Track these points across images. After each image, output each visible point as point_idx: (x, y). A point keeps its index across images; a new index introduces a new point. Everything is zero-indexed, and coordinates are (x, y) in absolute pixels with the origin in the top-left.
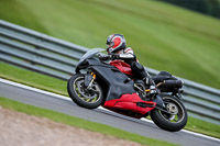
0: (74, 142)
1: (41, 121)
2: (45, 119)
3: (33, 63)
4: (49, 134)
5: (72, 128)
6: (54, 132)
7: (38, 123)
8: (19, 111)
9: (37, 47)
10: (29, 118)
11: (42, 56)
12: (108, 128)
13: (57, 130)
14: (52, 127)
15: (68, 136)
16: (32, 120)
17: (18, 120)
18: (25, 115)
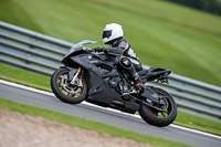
0: (69, 140)
1: (36, 120)
2: (40, 118)
3: (28, 62)
4: (44, 133)
5: (67, 127)
6: (49, 131)
7: (33, 122)
8: (14, 110)
9: (32, 46)
10: (23, 117)
11: (37, 55)
12: (102, 125)
13: (51, 129)
14: (46, 126)
15: (63, 135)
16: (27, 119)
17: (12, 120)
18: (19, 114)
